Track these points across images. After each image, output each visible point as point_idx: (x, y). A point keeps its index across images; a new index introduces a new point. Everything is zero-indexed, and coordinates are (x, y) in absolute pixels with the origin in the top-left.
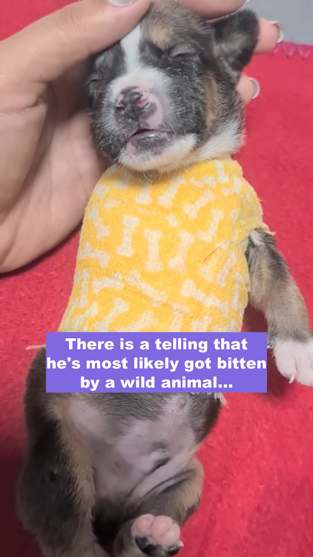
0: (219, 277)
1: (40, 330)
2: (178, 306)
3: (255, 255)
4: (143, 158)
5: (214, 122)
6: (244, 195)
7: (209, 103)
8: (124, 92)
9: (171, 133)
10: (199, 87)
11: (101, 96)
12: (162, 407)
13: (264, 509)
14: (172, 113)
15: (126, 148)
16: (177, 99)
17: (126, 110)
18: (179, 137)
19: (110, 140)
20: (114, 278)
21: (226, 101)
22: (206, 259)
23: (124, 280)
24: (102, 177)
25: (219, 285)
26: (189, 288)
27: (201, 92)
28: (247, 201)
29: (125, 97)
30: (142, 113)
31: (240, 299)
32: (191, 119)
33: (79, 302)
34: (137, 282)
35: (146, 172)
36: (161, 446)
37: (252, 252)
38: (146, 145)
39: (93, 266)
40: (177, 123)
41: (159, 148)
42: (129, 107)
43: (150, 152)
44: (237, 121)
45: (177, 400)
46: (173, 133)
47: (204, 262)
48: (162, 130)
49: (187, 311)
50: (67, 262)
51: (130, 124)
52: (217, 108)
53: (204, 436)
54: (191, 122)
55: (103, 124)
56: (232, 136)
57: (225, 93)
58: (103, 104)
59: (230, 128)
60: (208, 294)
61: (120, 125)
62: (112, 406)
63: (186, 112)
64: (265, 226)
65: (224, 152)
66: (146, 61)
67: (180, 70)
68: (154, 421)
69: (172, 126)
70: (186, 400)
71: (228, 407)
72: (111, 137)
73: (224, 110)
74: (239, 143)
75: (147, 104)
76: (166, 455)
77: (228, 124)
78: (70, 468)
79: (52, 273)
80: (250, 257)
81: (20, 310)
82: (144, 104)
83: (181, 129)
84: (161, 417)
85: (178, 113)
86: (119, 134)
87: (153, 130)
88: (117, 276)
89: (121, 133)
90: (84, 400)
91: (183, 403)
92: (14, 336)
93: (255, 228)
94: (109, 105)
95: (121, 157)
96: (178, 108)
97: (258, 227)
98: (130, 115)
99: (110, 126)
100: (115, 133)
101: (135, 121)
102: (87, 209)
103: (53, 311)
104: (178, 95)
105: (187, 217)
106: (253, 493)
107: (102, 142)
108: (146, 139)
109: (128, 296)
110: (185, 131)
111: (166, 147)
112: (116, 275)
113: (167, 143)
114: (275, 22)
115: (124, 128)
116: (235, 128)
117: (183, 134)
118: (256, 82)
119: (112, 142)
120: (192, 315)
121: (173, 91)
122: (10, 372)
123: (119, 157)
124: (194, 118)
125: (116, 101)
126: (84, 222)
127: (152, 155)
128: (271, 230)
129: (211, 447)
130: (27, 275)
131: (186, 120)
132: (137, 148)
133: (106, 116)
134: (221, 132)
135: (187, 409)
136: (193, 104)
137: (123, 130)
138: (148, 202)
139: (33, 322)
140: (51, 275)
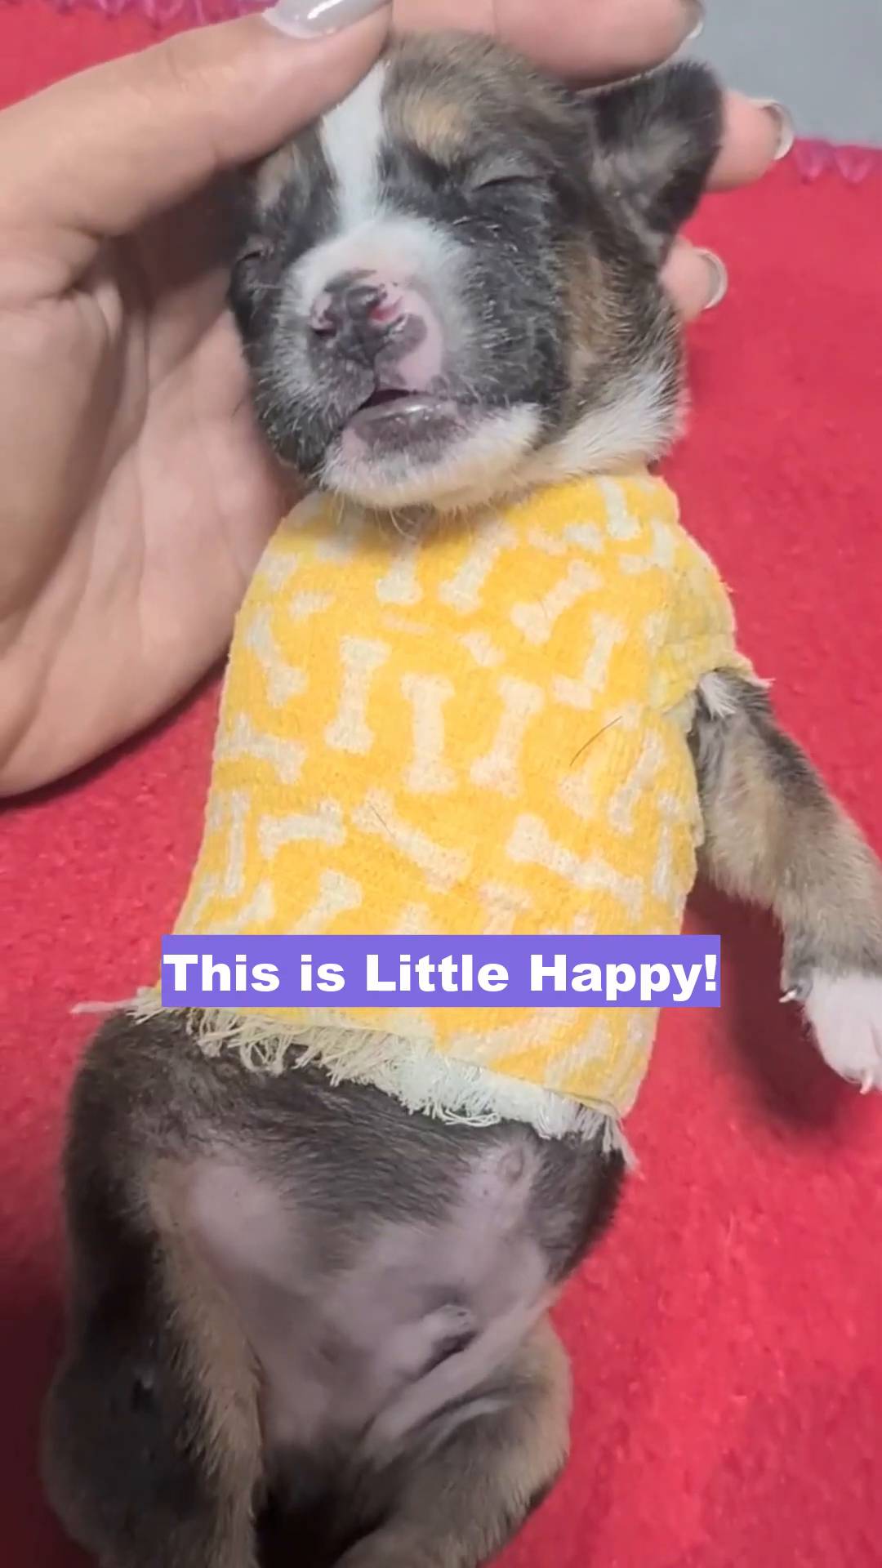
0: (614, 804)
1: (110, 961)
2: (501, 890)
3: (716, 745)
4: (389, 473)
5: (593, 371)
6: (684, 574)
7: (578, 319)
8: (334, 288)
9: (466, 402)
10: (552, 276)
11: (272, 300)
12: (457, 1181)
13: (748, 1462)
14: (469, 346)
15: (339, 444)
16: (484, 305)
17: (339, 335)
18: (491, 414)
19: (296, 422)
20: (318, 813)
21: (629, 313)
22: (578, 756)
23: (346, 820)
24: (280, 528)
25: (616, 830)
26: (530, 838)
27: (555, 287)
28: (691, 591)
29: (336, 300)
30: (383, 346)
31: (675, 868)
32: (523, 361)
33: (222, 881)
34: (385, 824)
35: (398, 514)
36: (451, 1297)
37: (707, 734)
38: (396, 436)
39: (258, 781)
40: (484, 372)
41: (433, 445)
42: (347, 329)
43: (407, 457)
44: (662, 368)
45: (498, 1160)
46: (473, 400)
47: (571, 765)
48: (443, 392)
49: (525, 905)
50: (185, 767)
51: (349, 376)
52: (601, 333)
53: (572, 1262)
54: (524, 371)
55: (278, 377)
56: (647, 411)
57: (629, 291)
58: (276, 321)
59: (640, 390)
60: (584, 854)
61: (324, 378)
62: (314, 1181)
63: (510, 343)
64: (743, 663)
65: (623, 454)
66: (399, 200)
67: (495, 226)
68: (433, 1224)
69: (470, 382)
70: (522, 1162)
71: (642, 1177)
72: (298, 412)
73: (623, 338)
74: (670, 429)
75: (400, 320)
76: (466, 1324)
77: (635, 378)
78: (189, 1373)
79: (141, 798)
80: (703, 749)
81: (51, 905)
82: (391, 319)
83: (495, 389)
84: (455, 1211)
85: (487, 346)
86: (320, 406)
87: (415, 393)
88: (328, 809)
89: (325, 403)
90: (237, 1163)
91: (516, 1168)
92: (35, 978)
93: (713, 667)
94: (292, 325)
95: (328, 470)
96: (486, 331)
97: (723, 664)
98: (352, 350)
99: (295, 383)
100: (310, 402)
101: (365, 367)
102: (241, 618)
103: (147, 907)
104: (486, 296)
105: (522, 640)
106: (716, 1417)
107: (274, 428)
108: (398, 419)
109: (358, 865)
110: (506, 396)
111: (453, 441)
112: (323, 806)
113: (456, 430)
114: (768, 102)
115: (333, 387)
116: (657, 389)
117: (501, 403)
118: (717, 260)
119: (299, 428)
120: (539, 914)
121: (471, 282)
122: (27, 1080)
123: (321, 471)
124: (531, 361)
125: (313, 312)
126: (231, 656)
127: (414, 464)
128: (761, 672)
129: (596, 1288)
130: (73, 804)
131: (509, 364)
132: (371, 445)
133: (282, 355)
134: (614, 400)
135: (526, 1184)
136: (532, 321)
137: (331, 395)
138: (411, 597)
139: (88, 938)
140: (140, 805)
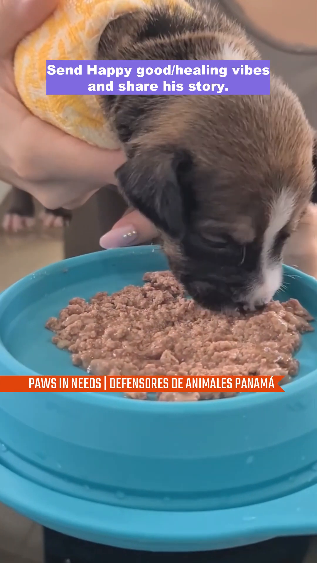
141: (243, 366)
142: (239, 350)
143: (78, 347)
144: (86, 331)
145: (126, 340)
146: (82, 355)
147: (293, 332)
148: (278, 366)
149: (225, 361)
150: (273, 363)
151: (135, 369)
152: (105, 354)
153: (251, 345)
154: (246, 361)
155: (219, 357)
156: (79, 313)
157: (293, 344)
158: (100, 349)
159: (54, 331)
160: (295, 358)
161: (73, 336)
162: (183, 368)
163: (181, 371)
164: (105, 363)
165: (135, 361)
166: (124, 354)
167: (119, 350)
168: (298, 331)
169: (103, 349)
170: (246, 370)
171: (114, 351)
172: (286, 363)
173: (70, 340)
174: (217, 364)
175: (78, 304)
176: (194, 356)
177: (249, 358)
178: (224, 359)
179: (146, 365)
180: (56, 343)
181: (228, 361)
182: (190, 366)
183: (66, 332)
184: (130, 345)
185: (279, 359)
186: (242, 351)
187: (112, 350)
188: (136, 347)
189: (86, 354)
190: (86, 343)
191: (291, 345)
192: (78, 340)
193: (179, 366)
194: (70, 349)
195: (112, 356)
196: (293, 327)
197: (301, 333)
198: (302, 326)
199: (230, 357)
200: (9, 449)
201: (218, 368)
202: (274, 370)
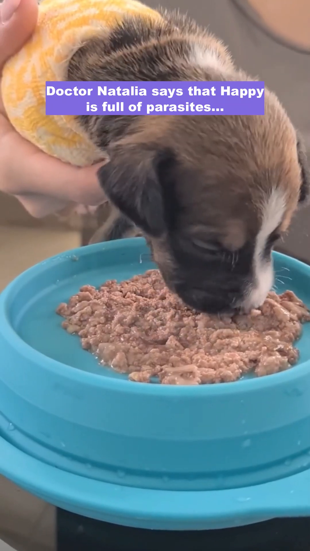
141: (244, 354)
142: (240, 338)
143: (88, 332)
144: (95, 317)
145: (135, 325)
146: (91, 340)
147: (295, 322)
148: (277, 353)
149: (227, 348)
150: (273, 351)
151: (141, 353)
152: (114, 338)
153: (253, 334)
154: (247, 349)
155: (221, 344)
156: (89, 300)
157: (293, 334)
158: (109, 334)
159: (64, 316)
160: (295, 347)
161: (82, 322)
162: (186, 353)
163: (184, 357)
164: (111, 347)
165: (141, 345)
166: (131, 339)
167: (126, 335)
168: (299, 321)
169: (112, 334)
170: (246, 357)
171: (122, 335)
172: (287, 352)
173: (80, 326)
174: (219, 351)
175: (88, 291)
176: (197, 343)
177: (250, 346)
178: (226, 347)
179: (151, 350)
180: (65, 328)
181: (230, 348)
182: (193, 352)
183: (75, 318)
184: (138, 330)
185: (279, 347)
186: (244, 339)
187: (119, 335)
188: (144, 332)
189: (95, 338)
190: (96, 328)
191: (292, 334)
192: (87, 325)
193: (182, 352)
194: (79, 334)
195: (120, 341)
196: (294, 316)
197: (301, 323)
198: (303, 315)
199: (232, 345)
200: (16, 428)
201: (219, 354)
202: (274, 357)
